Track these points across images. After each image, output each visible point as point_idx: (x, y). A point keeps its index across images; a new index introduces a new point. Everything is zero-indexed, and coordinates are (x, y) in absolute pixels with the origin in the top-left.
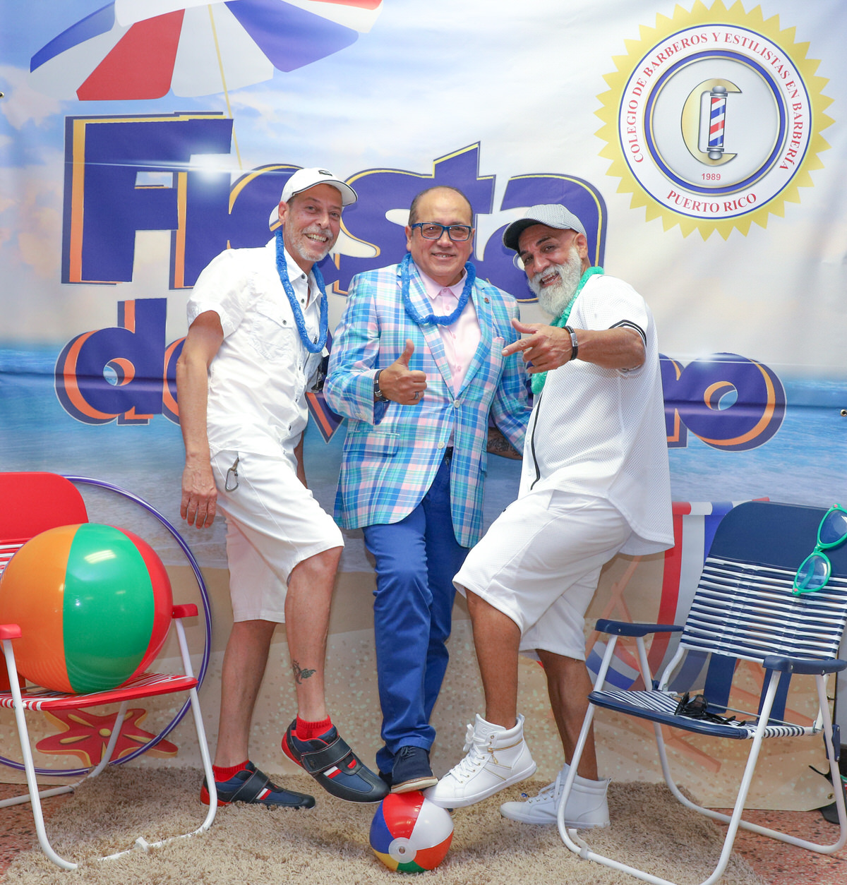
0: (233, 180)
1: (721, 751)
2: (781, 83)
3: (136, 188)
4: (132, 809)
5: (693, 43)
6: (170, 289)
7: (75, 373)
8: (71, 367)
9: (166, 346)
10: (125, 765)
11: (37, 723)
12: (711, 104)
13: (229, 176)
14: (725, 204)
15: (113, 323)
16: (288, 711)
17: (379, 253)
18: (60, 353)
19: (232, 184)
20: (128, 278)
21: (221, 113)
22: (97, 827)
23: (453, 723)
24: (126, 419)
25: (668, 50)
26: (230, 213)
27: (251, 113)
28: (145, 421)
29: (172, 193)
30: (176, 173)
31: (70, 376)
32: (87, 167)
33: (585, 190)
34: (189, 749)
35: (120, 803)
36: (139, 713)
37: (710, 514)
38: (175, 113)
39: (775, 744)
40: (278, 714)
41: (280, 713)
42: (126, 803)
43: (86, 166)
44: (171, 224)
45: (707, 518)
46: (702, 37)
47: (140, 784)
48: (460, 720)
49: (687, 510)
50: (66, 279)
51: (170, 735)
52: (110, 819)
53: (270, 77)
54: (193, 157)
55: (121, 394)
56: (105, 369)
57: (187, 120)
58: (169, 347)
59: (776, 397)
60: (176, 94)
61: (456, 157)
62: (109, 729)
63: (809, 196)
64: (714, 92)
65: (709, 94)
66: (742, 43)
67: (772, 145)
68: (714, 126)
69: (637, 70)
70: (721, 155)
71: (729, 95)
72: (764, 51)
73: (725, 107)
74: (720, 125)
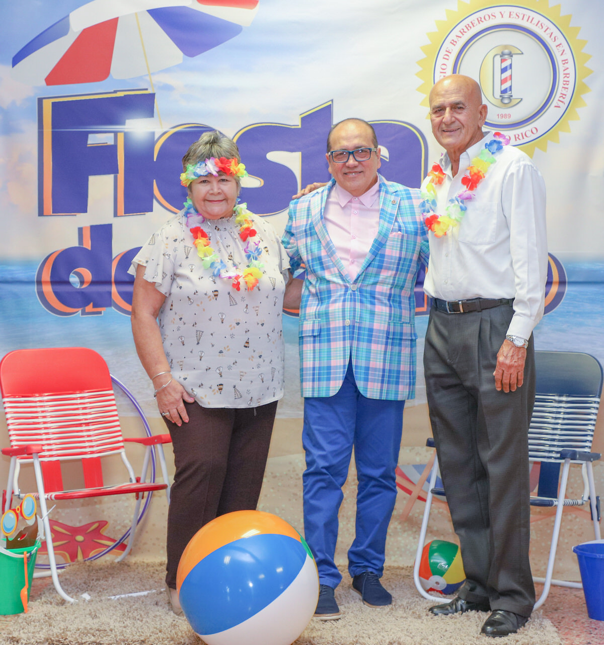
0: (156, 137)
2: (552, 45)
3: (88, 146)
4: (101, 582)
5: (485, 20)
6: (114, 216)
7: (49, 280)
8: (46, 276)
9: (113, 257)
10: (95, 561)
12: (501, 63)
13: (153, 134)
14: (515, 135)
15: (76, 244)
17: (263, 184)
18: (39, 266)
20: (85, 211)
21: (147, 89)
22: (78, 591)
24: (86, 311)
26: (155, 160)
27: (168, 88)
28: (100, 313)
29: (114, 148)
30: (116, 133)
31: (46, 282)
33: (411, 130)
34: (140, 549)
35: (93, 580)
36: (103, 524)
38: (114, 91)
39: (571, 535)
42: (97, 580)
43: (53, 132)
44: (114, 170)
46: (492, 15)
47: (106, 570)
50: (41, 213)
51: (126, 540)
52: (87, 588)
53: (181, 61)
54: (127, 121)
55: (82, 293)
56: (70, 276)
57: (123, 95)
58: (115, 258)
59: (559, 277)
60: (114, 78)
61: (316, 111)
62: (83, 536)
63: (577, 126)
64: (503, 55)
65: (499, 56)
66: (522, 18)
67: (548, 91)
68: (503, 79)
69: (445, 42)
70: (511, 100)
71: (514, 56)
72: (538, 23)
73: (511, 65)
74: (508, 79)
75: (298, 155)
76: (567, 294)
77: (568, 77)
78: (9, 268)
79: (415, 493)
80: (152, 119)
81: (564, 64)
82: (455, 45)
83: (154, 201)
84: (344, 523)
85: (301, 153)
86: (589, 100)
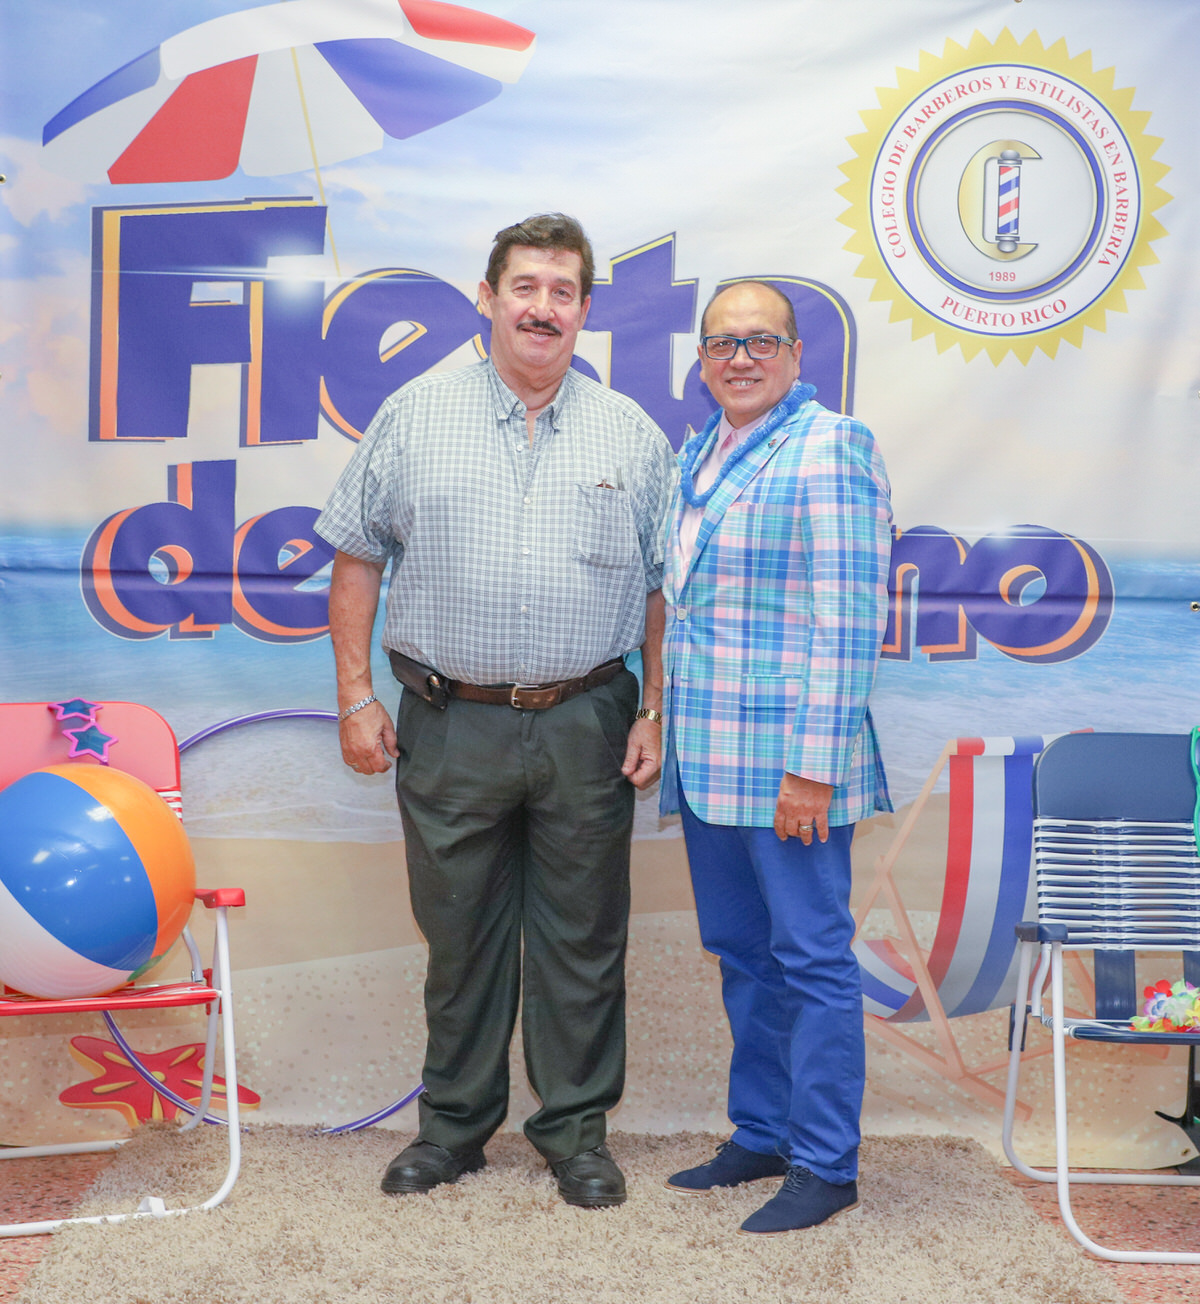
0: (328, 292)
1: (1033, 1093)
2: (1097, 144)
3: (192, 305)
5: (972, 91)
6: (241, 446)
7: (108, 567)
8: (102, 559)
9: (237, 526)
11: (60, 1065)
12: (1000, 174)
13: (321, 286)
14: (1023, 314)
15: (161, 496)
16: (415, 1044)
18: (88, 540)
19: (326, 296)
20: (182, 432)
21: (310, 198)
23: (650, 1058)
24: (181, 630)
25: (937, 101)
26: (324, 338)
27: (352, 197)
28: (209, 634)
29: (241, 313)
30: (247, 283)
31: (102, 572)
32: (123, 278)
33: (826, 298)
34: (276, 1098)
36: (201, 1050)
37: (1011, 754)
38: (246, 199)
40: (401, 1048)
41: (404, 1046)
43: (121, 276)
44: (244, 356)
45: (1009, 760)
46: (985, 82)
48: (660, 1054)
49: (978, 748)
50: (94, 435)
53: (379, 146)
54: (271, 260)
55: (173, 595)
56: (150, 560)
57: (263, 209)
58: (240, 528)
59: (1100, 587)
60: (246, 173)
61: (642, 254)
62: (163, 1072)
63: (1139, 302)
64: (1002, 159)
65: (996, 161)
66: (1040, 90)
67: (1086, 233)
68: (1004, 206)
69: (894, 129)
70: (1016, 246)
71: (1024, 162)
72: (1072, 100)
73: (1018, 179)
74: (1013, 205)
75: (605, 337)
77: (1125, 207)
78: (28, 541)
80: (320, 256)
81: (1118, 181)
82: (912, 136)
83: (321, 420)
85: (610, 333)
86: (1164, 251)
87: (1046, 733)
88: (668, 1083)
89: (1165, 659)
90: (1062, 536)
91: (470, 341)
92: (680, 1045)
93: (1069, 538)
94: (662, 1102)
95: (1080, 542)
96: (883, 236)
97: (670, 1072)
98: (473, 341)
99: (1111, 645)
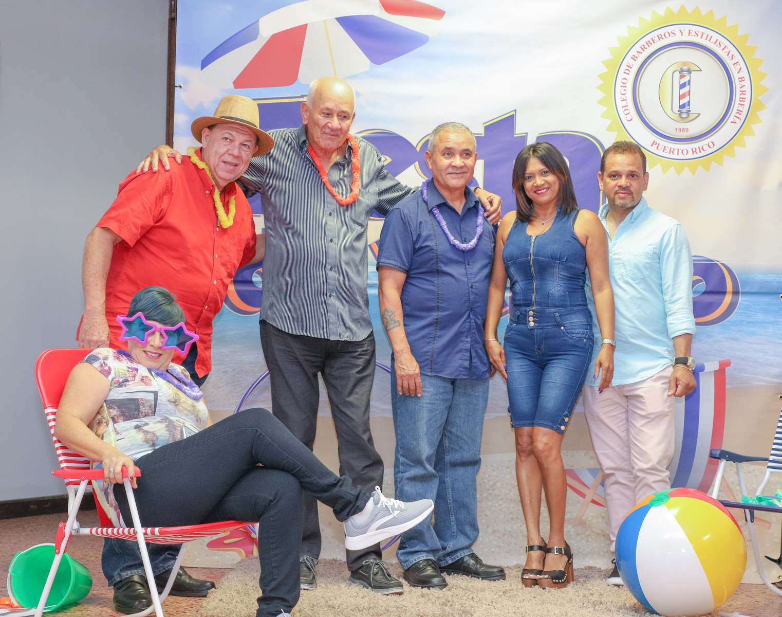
2: (729, 63)
5: (666, 37)
12: (680, 79)
14: (692, 149)
23: (504, 527)
33: (592, 142)
38: (302, 95)
46: (672, 32)
48: (509, 525)
53: (367, 68)
56: (253, 275)
59: (733, 287)
60: (301, 83)
61: (499, 121)
64: (681, 71)
65: (678, 72)
66: (701, 36)
67: (725, 107)
68: (683, 94)
69: (626, 57)
70: (689, 115)
71: (692, 72)
72: (716, 41)
73: (689, 81)
74: (687, 94)
76: (740, 304)
79: (589, 497)
82: (635, 60)
84: (519, 525)
85: (483, 160)
86: (764, 116)
87: (706, 361)
88: (513, 540)
89: (767, 324)
90: (713, 261)
91: (413, 165)
92: (520, 521)
93: (717, 262)
94: (510, 550)
95: (722, 264)
96: (621, 110)
97: (514, 535)
98: (415, 165)
99: (739, 317)
